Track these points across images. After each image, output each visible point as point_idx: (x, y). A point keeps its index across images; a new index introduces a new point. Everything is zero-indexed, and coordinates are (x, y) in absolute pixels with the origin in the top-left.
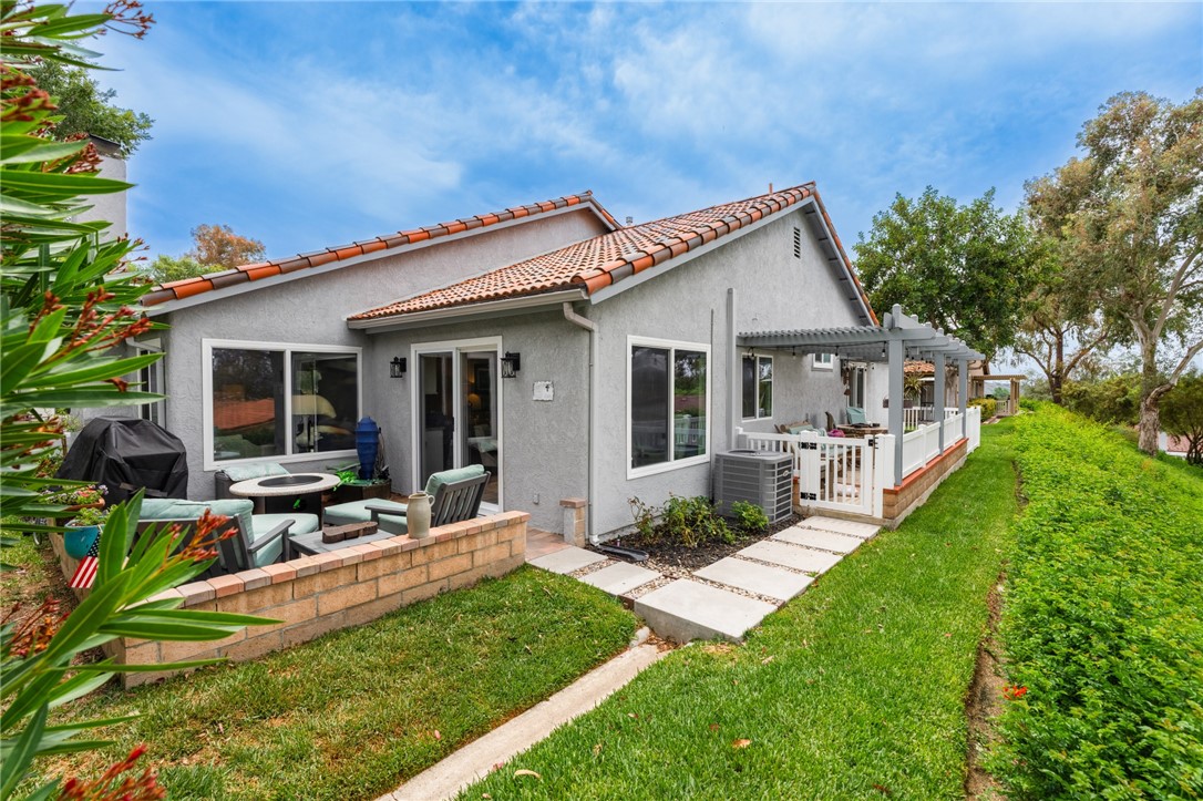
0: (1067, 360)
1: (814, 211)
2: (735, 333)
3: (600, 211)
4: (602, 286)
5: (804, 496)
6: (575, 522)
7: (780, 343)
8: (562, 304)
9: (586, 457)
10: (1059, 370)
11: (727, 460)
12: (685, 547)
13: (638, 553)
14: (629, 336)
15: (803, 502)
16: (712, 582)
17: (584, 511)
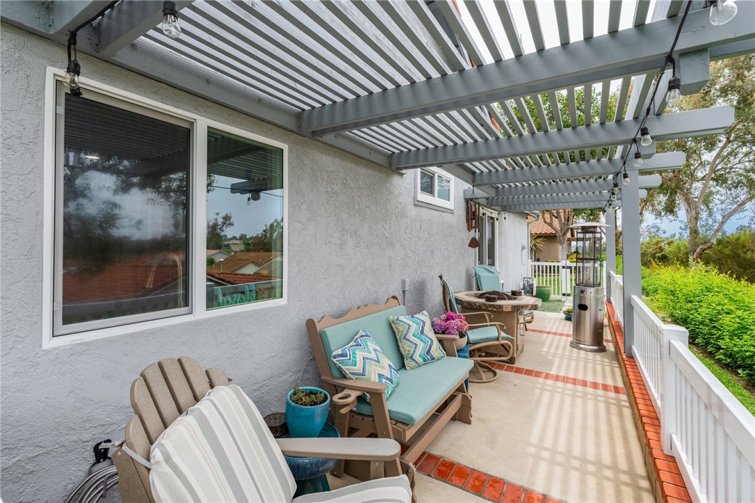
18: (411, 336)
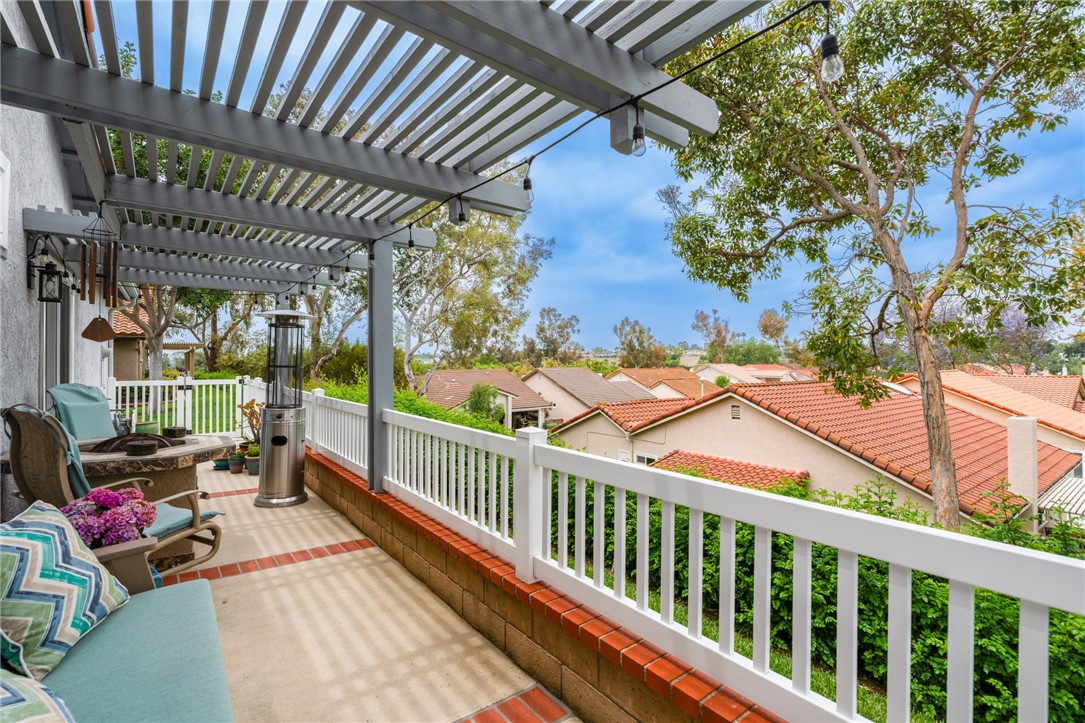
0: (221, 333)
10: (214, 343)
18: (37, 579)
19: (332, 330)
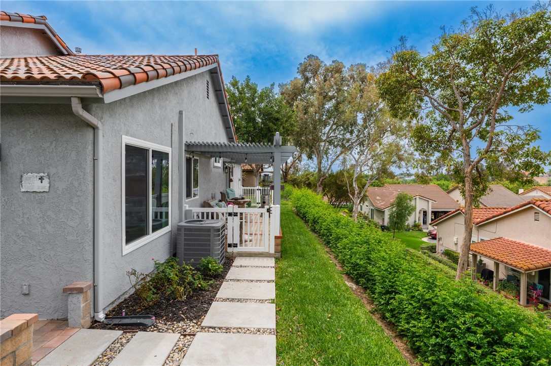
0: (289, 165)
1: (217, 73)
2: (184, 142)
3: (54, 36)
4: (113, 88)
5: (230, 245)
6: (82, 305)
7: (203, 150)
8: (69, 99)
9: (91, 243)
10: (286, 170)
11: (187, 229)
12: (178, 301)
13: (144, 318)
14: (124, 136)
15: (230, 250)
16: (220, 328)
17: (90, 293)
19: (326, 165)
